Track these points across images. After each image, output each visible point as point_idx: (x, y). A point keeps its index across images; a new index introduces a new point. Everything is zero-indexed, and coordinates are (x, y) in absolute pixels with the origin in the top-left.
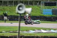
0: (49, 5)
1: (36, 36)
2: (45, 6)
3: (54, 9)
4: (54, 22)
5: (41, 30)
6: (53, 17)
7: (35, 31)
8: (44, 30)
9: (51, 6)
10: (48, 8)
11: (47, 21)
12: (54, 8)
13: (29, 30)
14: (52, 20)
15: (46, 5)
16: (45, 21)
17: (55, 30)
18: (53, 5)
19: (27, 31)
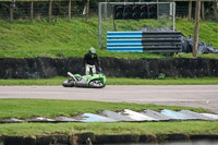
0: (129, 17)
1: (139, 133)
2: (116, 18)
3: (145, 30)
4: (152, 81)
5: (127, 111)
6: (148, 60)
7: (106, 116)
8: (138, 111)
9: (137, 18)
10: (123, 28)
11: (128, 76)
12: (145, 26)
13: (80, 113)
14: (145, 71)
15: (120, 17)
16: (117, 77)
17: (177, 111)
18: (146, 17)
19: (72, 116)
